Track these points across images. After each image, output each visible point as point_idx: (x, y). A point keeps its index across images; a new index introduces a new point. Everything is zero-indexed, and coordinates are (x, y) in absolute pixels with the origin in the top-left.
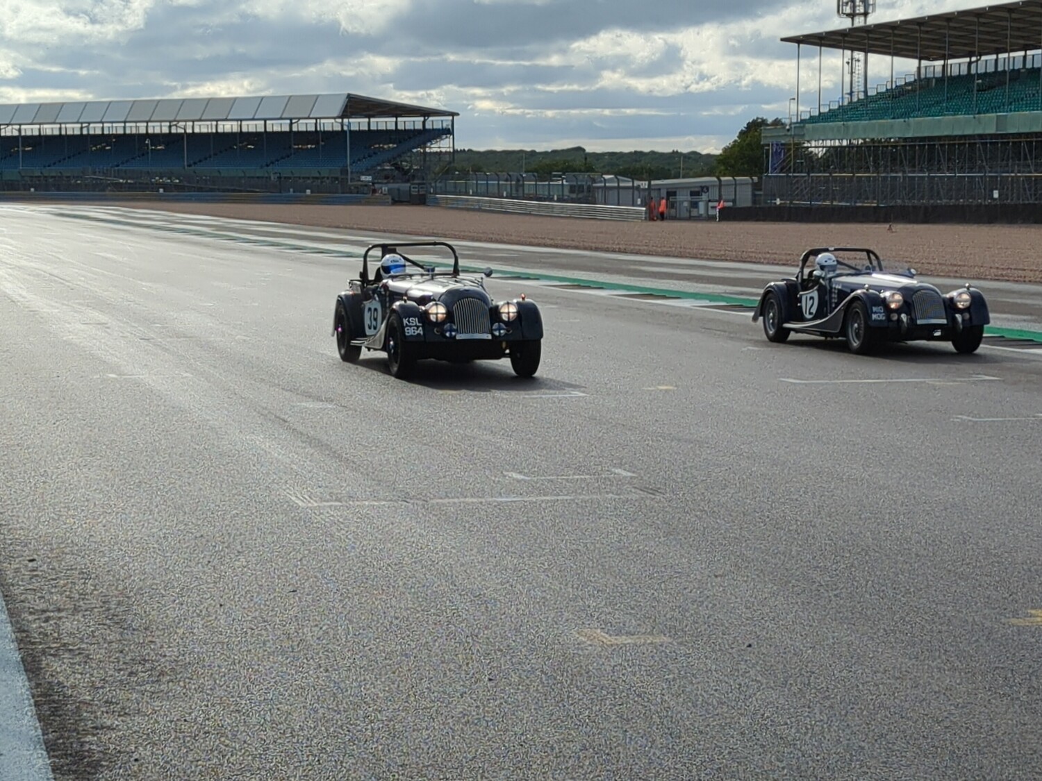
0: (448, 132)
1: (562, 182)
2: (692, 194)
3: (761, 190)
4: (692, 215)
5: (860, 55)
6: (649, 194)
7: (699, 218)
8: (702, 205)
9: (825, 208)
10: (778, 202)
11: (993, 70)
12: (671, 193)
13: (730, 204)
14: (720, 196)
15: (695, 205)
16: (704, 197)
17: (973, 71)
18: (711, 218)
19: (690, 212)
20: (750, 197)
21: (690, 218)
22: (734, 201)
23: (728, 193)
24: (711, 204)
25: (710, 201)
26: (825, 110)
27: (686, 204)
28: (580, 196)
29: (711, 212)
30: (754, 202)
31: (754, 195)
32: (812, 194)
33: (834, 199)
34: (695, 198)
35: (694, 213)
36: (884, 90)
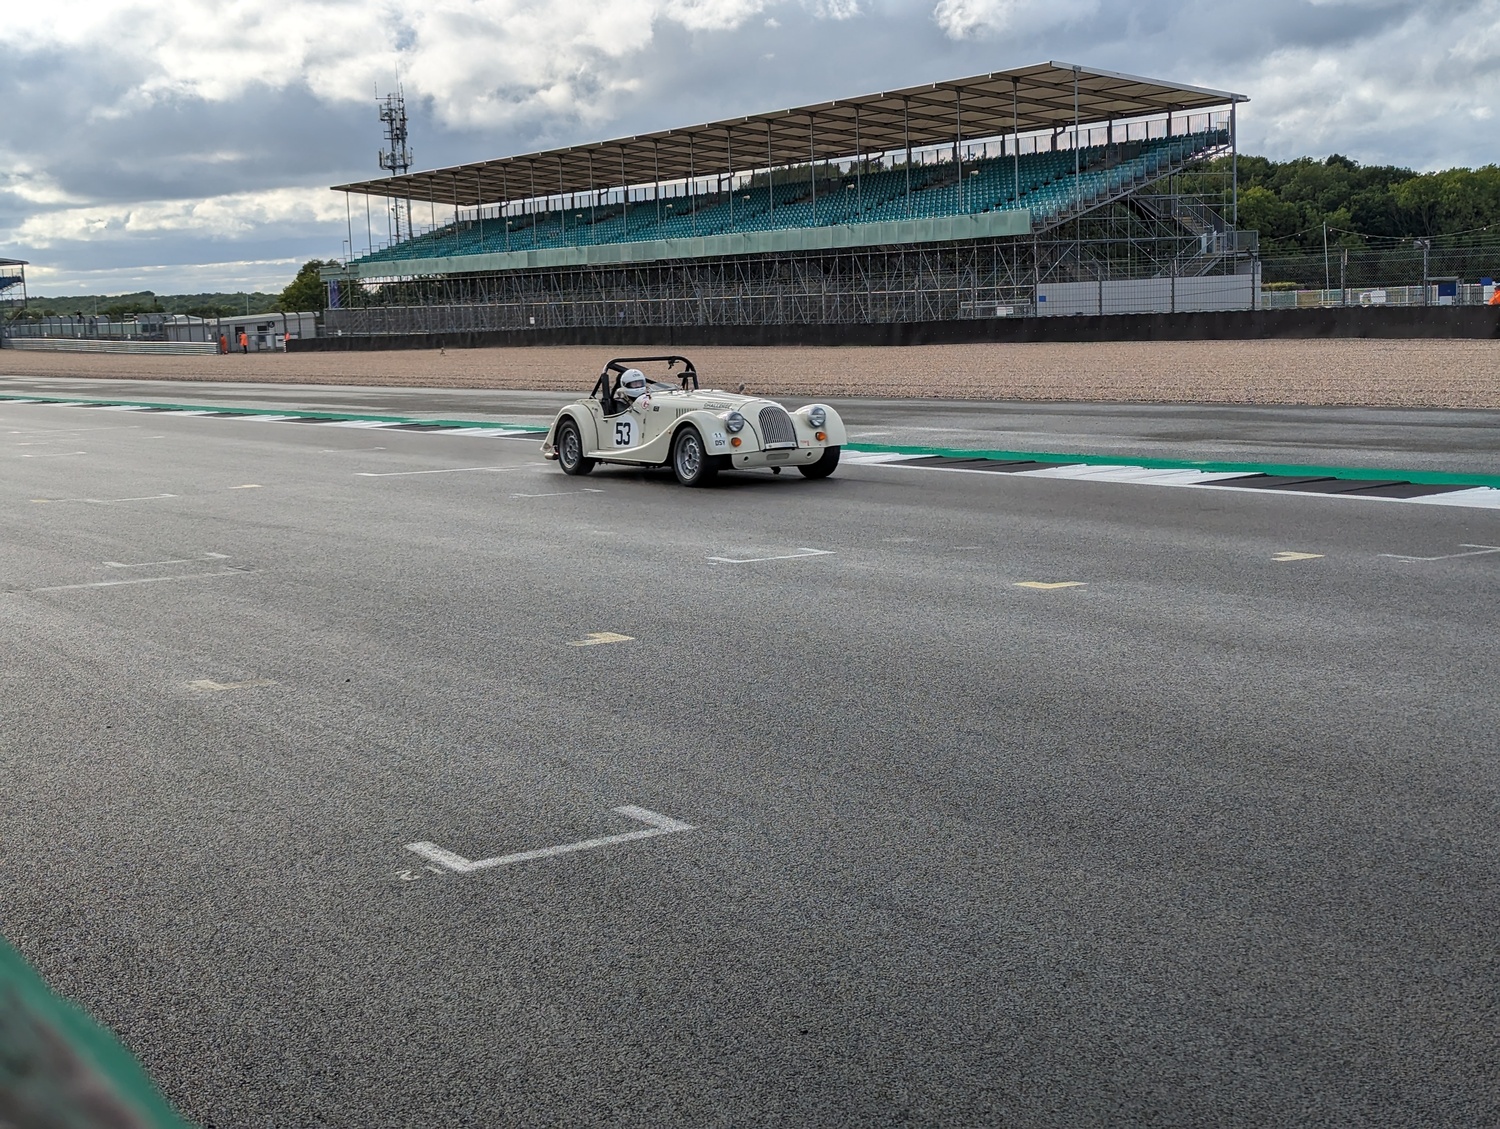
0: (19, 280)
1: (134, 324)
2: (260, 328)
3: (323, 324)
4: (261, 347)
5: (402, 202)
6: (219, 331)
7: (267, 351)
8: (269, 339)
9: (382, 338)
10: (340, 333)
11: (521, 213)
12: (240, 329)
13: (296, 337)
14: (286, 329)
15: (262, 339)
16: (271, 331)
17: (504, 215)
18: (279, 350)
19: (259, 345)
20: (313, 329)
21: (259, 351)
22: (299, 334)
23: (293, 327)
24: (277, 338)
25: (276, 334)
26: (375, 250)
27: (254, 338)
28: (153, 334)
29: (279, 345)
30: (318, 334)
31: (317, 328)
32: (370, 326)
33: (390, 329)
34: (262, 333)
35: (263, 346)
36: (427, 232)
